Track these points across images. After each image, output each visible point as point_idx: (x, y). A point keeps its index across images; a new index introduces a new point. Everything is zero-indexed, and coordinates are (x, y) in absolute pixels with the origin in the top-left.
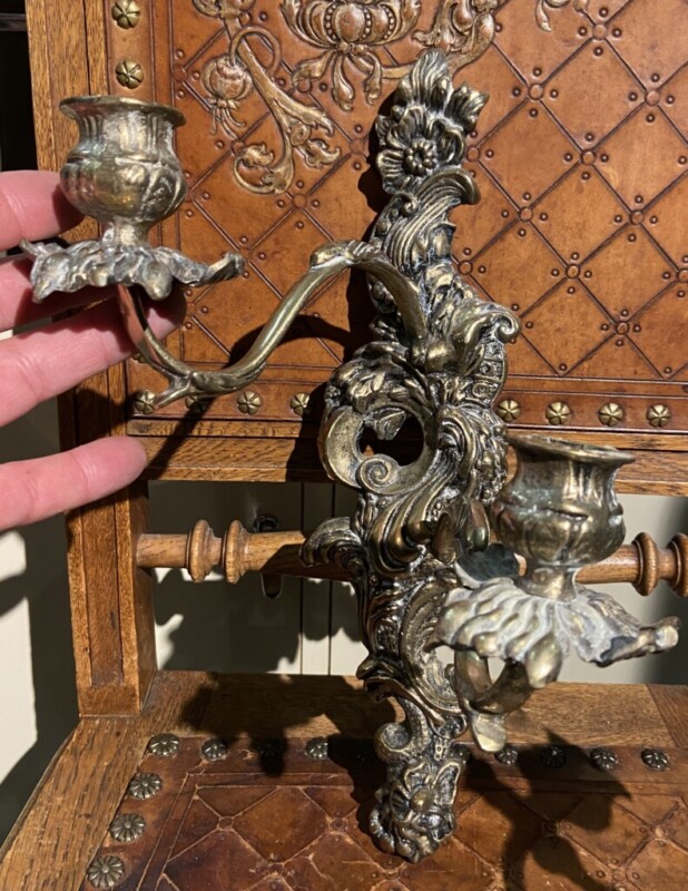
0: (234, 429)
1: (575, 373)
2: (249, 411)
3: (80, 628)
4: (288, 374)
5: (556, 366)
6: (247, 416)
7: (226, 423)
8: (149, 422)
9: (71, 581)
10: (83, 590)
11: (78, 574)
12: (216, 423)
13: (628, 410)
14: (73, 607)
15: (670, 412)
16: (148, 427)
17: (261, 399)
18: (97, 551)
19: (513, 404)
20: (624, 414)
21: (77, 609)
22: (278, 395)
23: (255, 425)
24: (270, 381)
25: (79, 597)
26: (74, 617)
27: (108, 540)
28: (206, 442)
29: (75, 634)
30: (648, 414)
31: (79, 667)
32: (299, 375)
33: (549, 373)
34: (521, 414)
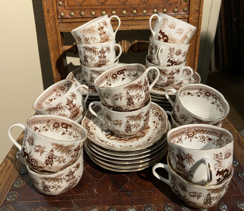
0: (80, 20)
1: (147, 3)
2: (82, 16)
3: (53, 65)
4: (89, 7)
5: (143, 2)
6: (82, 17)
7: (78, 19)
8: (62, 19)
9: (50, 55)
10: (53, 56)
11: (52, 53)
12: (76, 19)
13: (159, 11)
14: (51, 60)
15: (167, 10)
16: (62, 21)
17: (84, 13)
18: (55, 48)
19: (135, 11)
20: (158, 11)
21: (52, 60)
22: (88, 12)
23: (83, 19)
24: (86, 9)
25: (52, 58)
26: (52, 62)
27: (57, 46)
28: (74, 23)
29: (52, 66)
30: (163, 11)
31: (54, 73)
32: (91, 7)
33: (142, 3)
34: (137, 13)
